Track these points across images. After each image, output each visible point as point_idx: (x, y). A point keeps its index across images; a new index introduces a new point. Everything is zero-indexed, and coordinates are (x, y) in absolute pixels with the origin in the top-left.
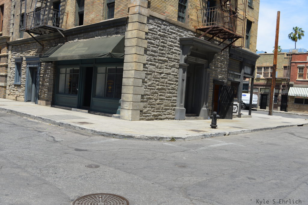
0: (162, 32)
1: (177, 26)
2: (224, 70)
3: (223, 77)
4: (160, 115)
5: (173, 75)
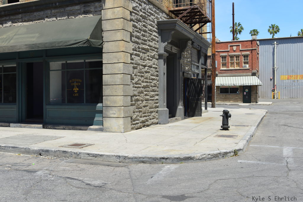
0: (143, 12)
4: (147, 120)
5: (154, 68)
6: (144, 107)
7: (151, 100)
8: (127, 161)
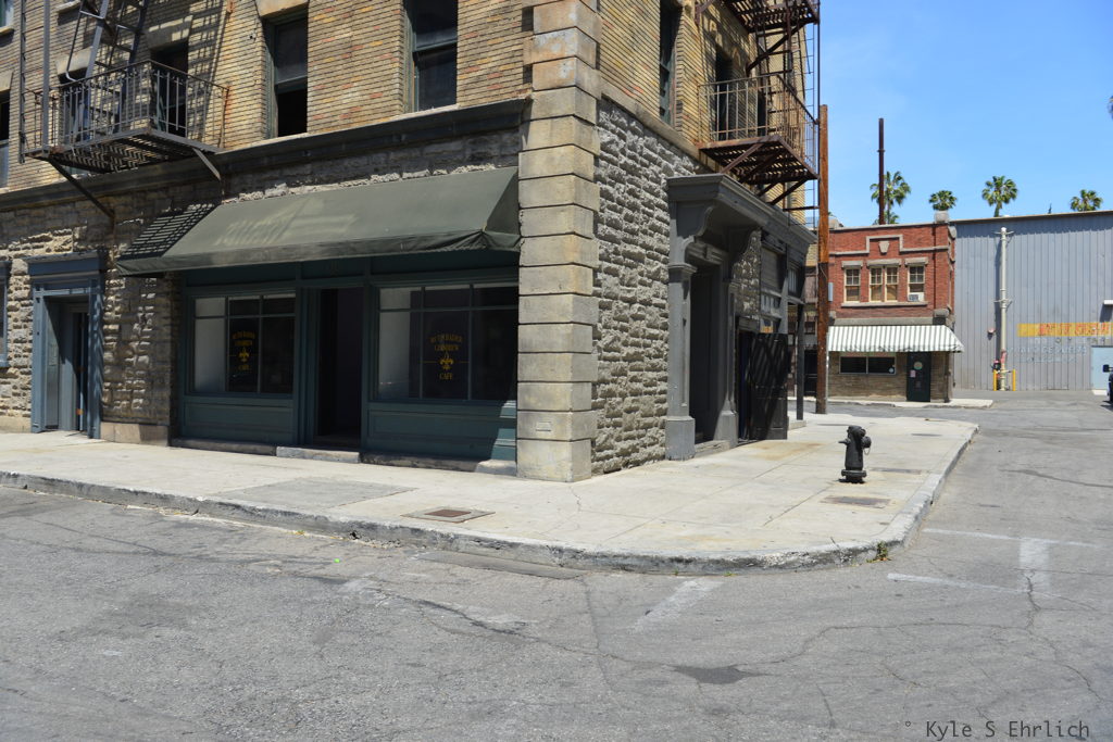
0: (629, 157)
4: (634, 449)
5: (656, 305)
6: (629, 411)
7: (646, 393)
8: (581, 563)
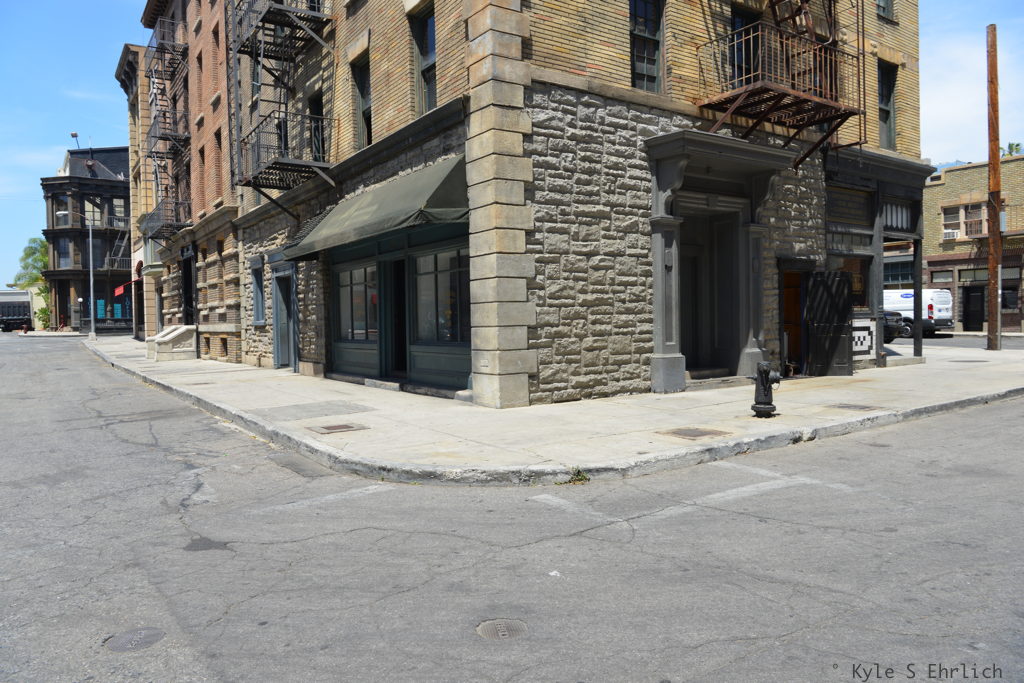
0: (582, 128)
1: (630, 104)
2: (810, 223)
3: (811, 246)
4: (599, 383)
5: (632, 255)
6: (590, 349)
